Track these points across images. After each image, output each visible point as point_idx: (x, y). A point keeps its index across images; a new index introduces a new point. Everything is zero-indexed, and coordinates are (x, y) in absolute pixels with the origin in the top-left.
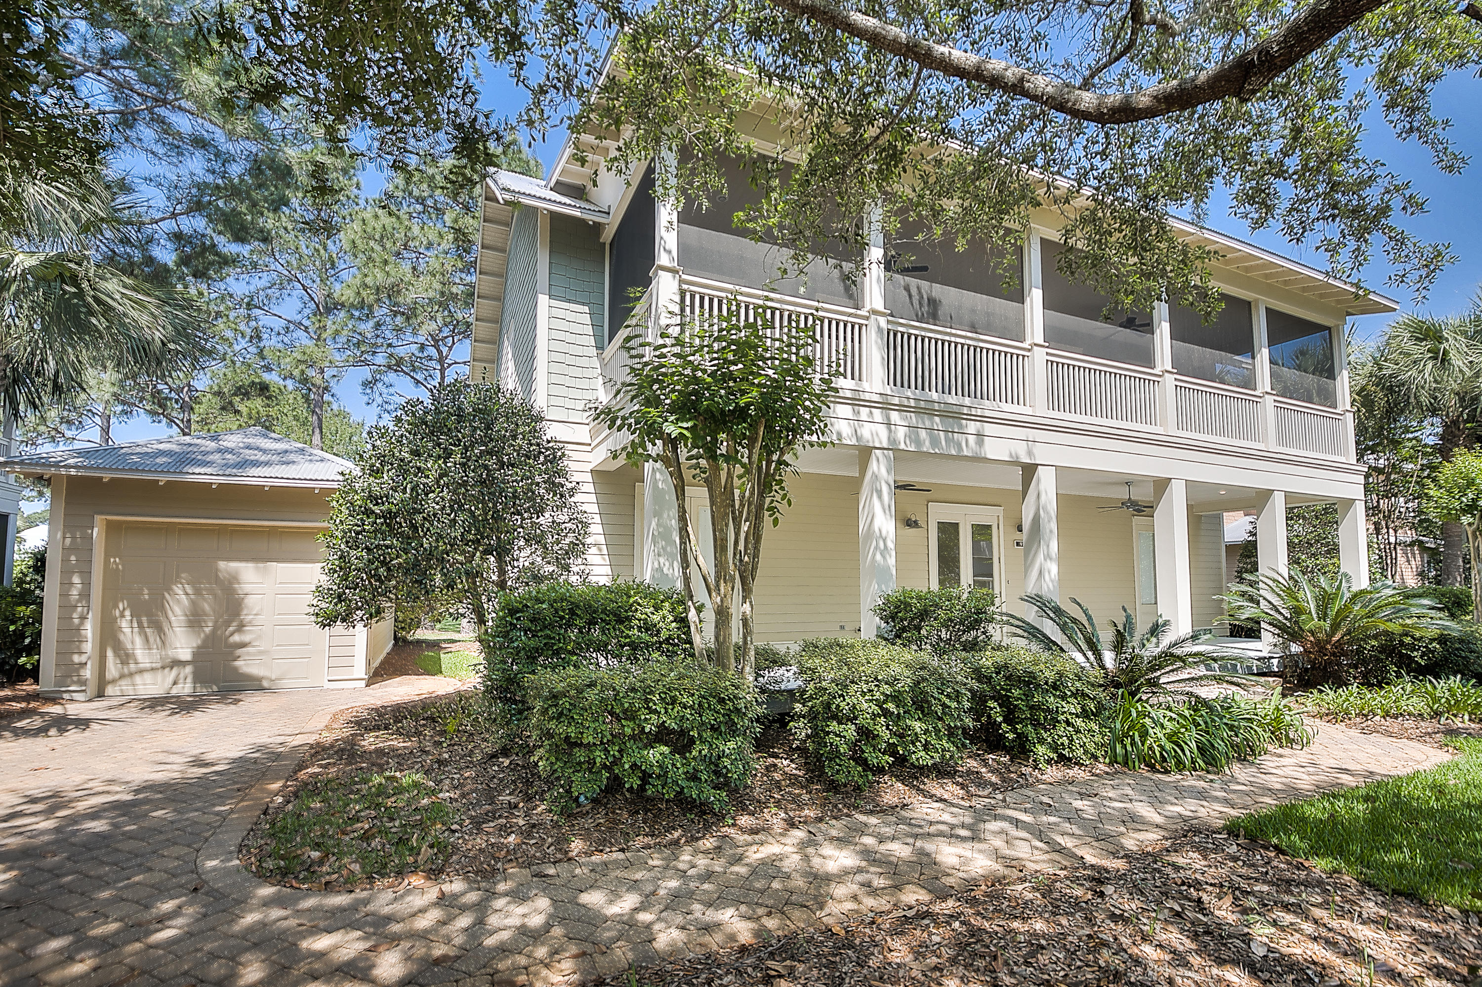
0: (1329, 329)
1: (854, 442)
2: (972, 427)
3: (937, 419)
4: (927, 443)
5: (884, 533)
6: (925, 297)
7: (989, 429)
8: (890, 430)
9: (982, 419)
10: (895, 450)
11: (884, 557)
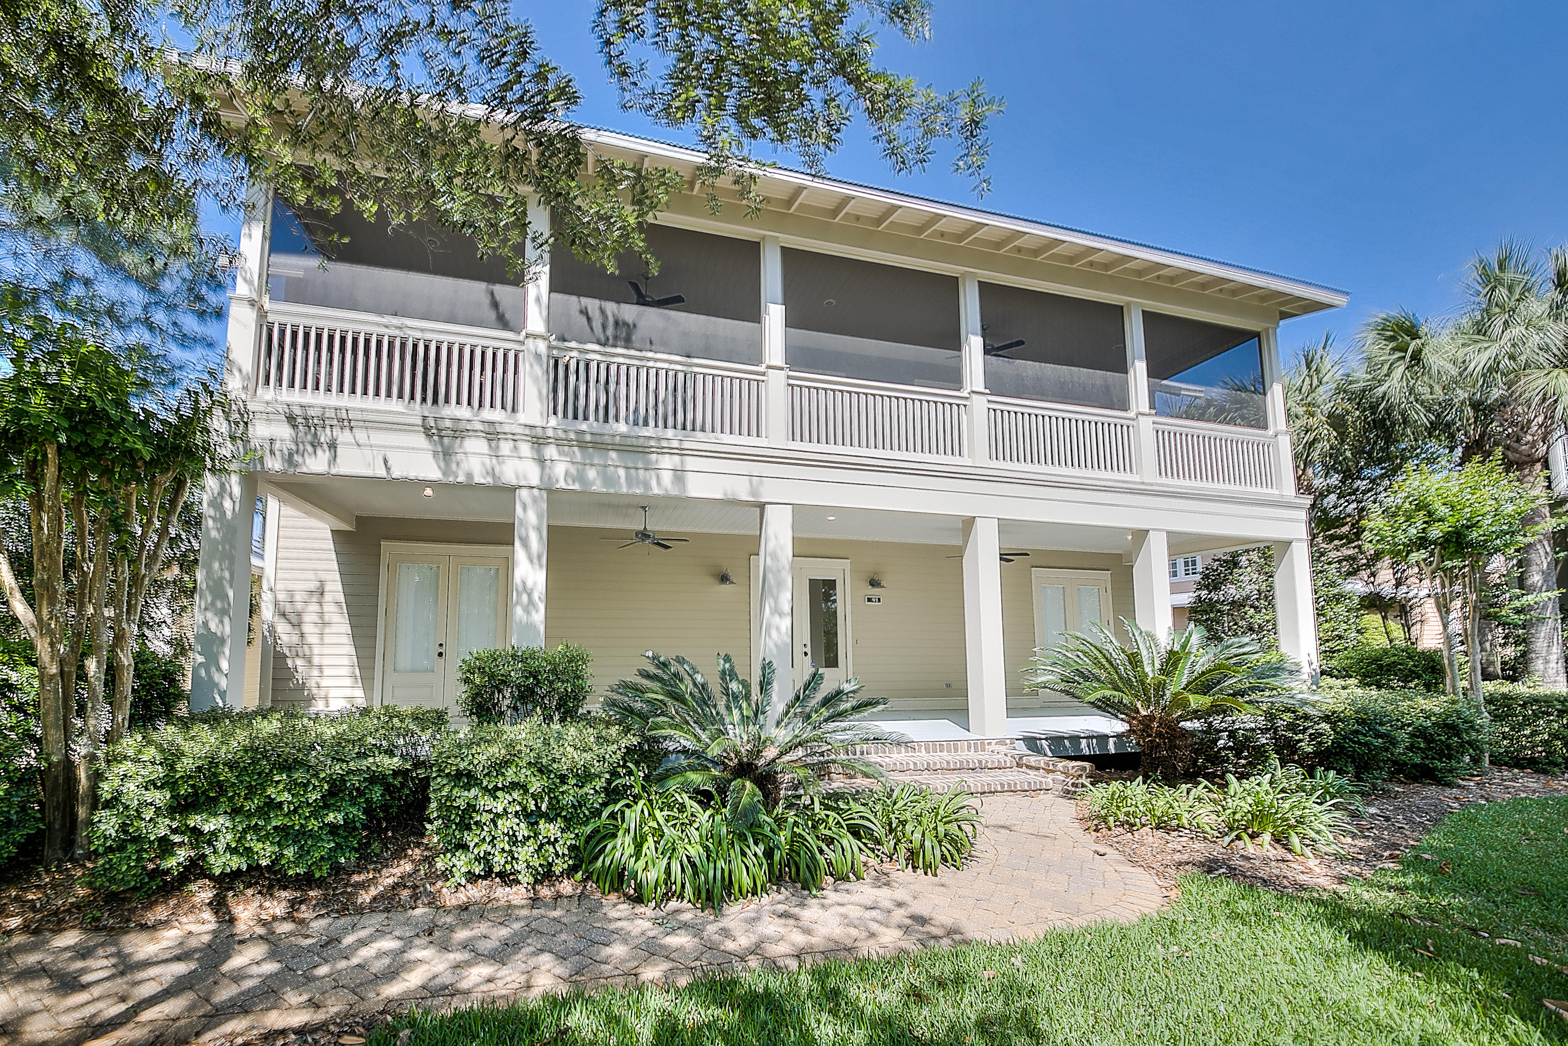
0: (1257, 335)
1: (489, 480)
2: (667, 462)
3: (613, 454)
4: (598, 482)
5: (529, 584)
6: (611, 320)
7: (691, 463)
8: (543, 468)
9: (682, 453)
10: (550, 491)
11: (527, 612)
